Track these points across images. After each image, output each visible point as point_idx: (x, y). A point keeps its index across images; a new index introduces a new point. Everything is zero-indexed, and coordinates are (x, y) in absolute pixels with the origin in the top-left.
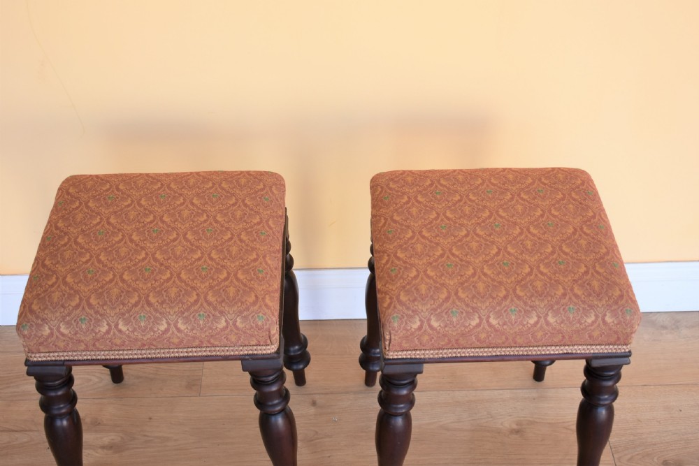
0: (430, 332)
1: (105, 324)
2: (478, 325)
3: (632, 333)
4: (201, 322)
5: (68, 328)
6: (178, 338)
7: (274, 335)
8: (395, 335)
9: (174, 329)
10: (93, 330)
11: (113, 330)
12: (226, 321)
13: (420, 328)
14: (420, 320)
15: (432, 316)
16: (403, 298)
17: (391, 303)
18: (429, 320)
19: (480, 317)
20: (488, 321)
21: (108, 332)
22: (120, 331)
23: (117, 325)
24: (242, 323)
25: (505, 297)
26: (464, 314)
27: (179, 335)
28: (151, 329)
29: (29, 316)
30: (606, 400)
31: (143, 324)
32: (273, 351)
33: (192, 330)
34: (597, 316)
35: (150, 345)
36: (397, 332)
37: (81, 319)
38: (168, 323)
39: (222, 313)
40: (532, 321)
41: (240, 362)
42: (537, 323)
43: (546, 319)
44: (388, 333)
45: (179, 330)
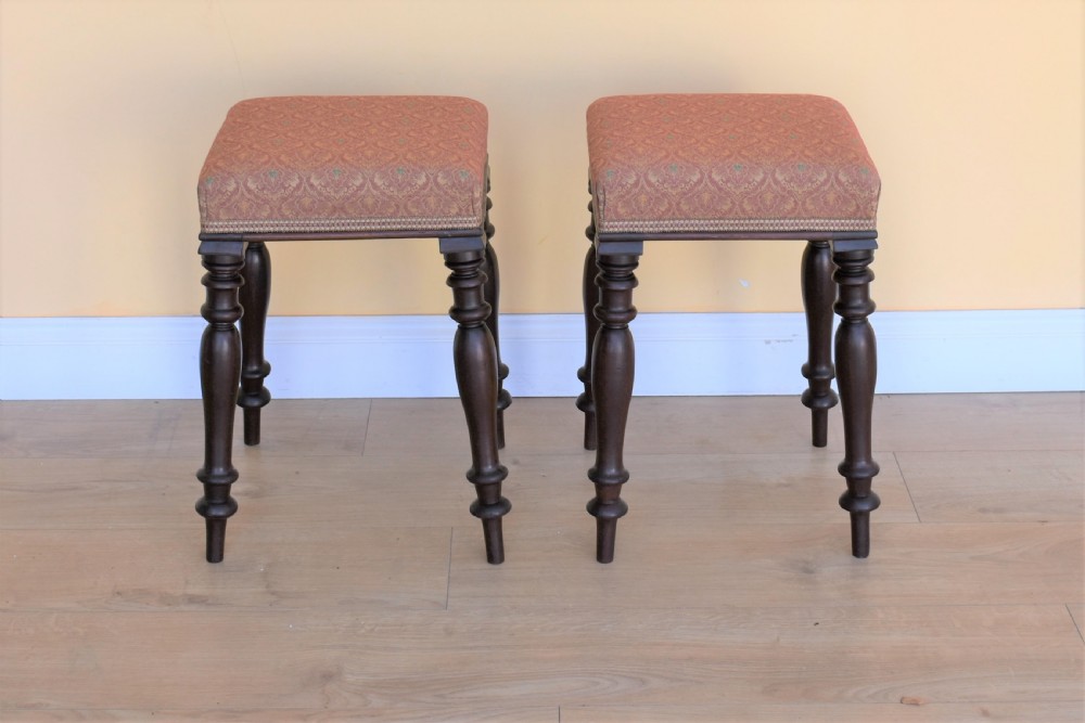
0: (648, 189)
1: (296, 178)
2: (700, 181)
3: (871, 200)
4: (400, 177)
5: (255, 182)
6: (373, 197)
7: (477, 199)
8: (610, 193)
9: (370, 185)
10: (282, 184)
11: (305, 184)
12: (427, 176)
13: (636, 184)
14: (637, 175)
15: (649, 171)
16: (618, 156)
17: (605, 163)
18: (646, 175)
19: (701, 173)
20: (710, 177)
21: (298, 187)
22: (312, 186)
23: (308, 179)
24: (444, 178)
25: (729, 157)
26: (685, 169)
27: (375, 192)
28: (346, 185)
29: (214, 171)
31: (337, 178)
32: (475, 225)
33: (389, 186)
34: (829, 175)
35: (339, 209)
36: (611, 188)
37: (270, 173)
38: (364, 178)
39: (422, 168)
40: (759, 178)
41: (437, 240)
42: (763, 181)
43: (773, 176)
44: (601, 191)
45: (375, 187)
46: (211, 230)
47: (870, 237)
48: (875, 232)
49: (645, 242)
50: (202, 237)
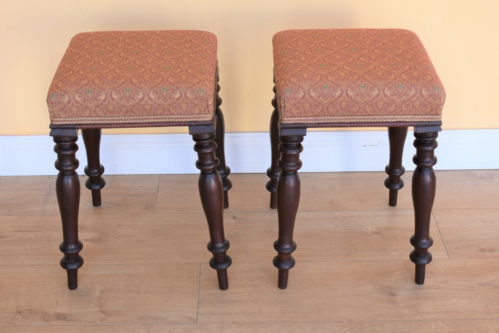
0: (310, 100)
1: (104, 94)
2: (341, 96)
3: (440, 105)
4: (165, 93)
5: (80, 97)
6: (150, 105)
7: (210, 105)
8: (288, 102)
9: (147, 98)
10: (95, 98)
11: (109, 98)
12: (180, 93)
13: (303, 97)
14: (304, 92)
15: (311, 90)
16: (292, 80)
17: (285, 84)
18: (309, 92)
19: (341, 90)
20: (347, 93)
21: (105, 100)
22: (113, 99)
23: (111, 95)
24: (190, 94)
25: (358, 80)
26: (332, 88)
27: (150, 102)
28: (133, 98)
29: (56, 90)
30: (428, 162)
31: (127, 94)
32: (209, 119)
33: (158, 99)
34: (416, 91)
35: (130, 111)
36: (289, 100)
37: (89, 91)
38: (143, 94)
39: (178, 88)
40: (375, 93)
41: (188, 127)
42: (378, 95)
43: (384, 92)
44: (283, 102)
45: (150, 99)
46: (57, 123)
47: (438, 125)
48: (441, 122)
49: (308, 129)
50: (52, 126)
